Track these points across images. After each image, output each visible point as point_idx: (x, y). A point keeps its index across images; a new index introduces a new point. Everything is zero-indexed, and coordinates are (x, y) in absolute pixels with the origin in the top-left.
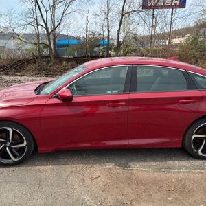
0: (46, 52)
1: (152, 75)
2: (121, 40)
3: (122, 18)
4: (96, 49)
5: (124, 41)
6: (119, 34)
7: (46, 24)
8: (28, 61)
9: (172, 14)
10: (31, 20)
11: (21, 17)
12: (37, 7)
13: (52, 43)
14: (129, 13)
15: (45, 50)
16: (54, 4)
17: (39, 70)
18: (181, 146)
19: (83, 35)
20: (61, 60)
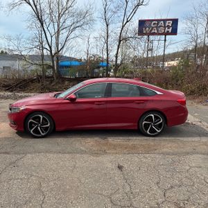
0: (49, 72)
1: (127, 90)
2: (119, 62)
3: (120, 43)
4: (96, 70)
5: (122, 63)
6: (117, 57)
7: (50, 47)
8: (32, 81)
9: (165, 40)
10: (37, 44)
11: (28, 42)
12: (43, 32)
13: (55, 65)
14: (126, 39)
15: (49, 71)
16: (58, 30)
17: (42, 89)
18: (136, 128)
19: (84, 57)
20: (64, 80)
